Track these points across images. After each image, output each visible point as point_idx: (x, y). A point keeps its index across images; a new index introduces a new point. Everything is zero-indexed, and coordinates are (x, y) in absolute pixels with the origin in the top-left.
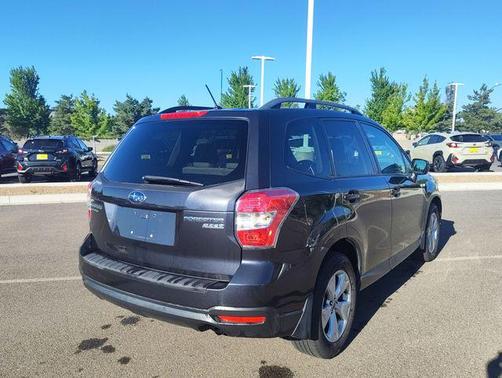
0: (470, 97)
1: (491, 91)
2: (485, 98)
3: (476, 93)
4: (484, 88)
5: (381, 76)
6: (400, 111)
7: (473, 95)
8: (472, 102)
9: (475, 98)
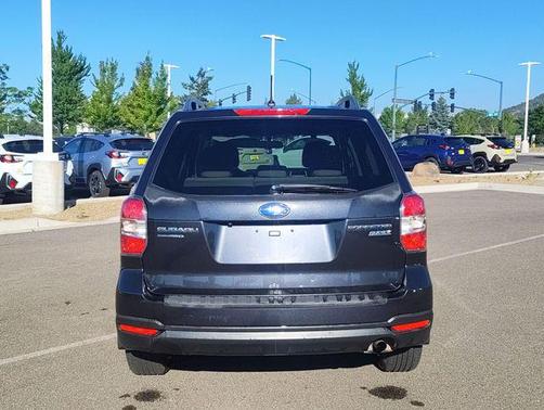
0: (184, 85)
1: (210, 78)
2: (204, 88)
3: (192, 79)
4: (201, 74)
5: (60, 45)
6: (109, 101)
7: (189, 82)
8: (188, 93)
9: (191, 87)
